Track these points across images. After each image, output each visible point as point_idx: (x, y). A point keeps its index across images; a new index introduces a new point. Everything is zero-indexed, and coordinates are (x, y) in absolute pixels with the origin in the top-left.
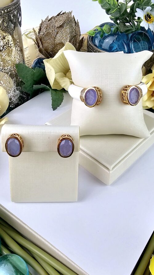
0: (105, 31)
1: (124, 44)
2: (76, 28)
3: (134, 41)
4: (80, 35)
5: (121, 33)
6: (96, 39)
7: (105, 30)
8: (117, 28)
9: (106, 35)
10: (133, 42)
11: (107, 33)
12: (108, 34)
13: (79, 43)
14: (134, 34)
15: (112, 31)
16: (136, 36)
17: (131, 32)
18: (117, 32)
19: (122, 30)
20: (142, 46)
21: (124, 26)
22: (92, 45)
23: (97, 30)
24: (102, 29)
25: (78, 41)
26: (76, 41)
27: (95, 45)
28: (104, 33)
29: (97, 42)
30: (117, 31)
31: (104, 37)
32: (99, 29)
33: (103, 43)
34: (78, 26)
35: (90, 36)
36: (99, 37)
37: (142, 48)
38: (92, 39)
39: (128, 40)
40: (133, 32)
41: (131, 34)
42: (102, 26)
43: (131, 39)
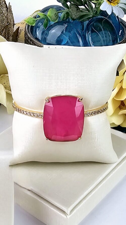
0: (50, 19)
1: (78, 35)
2: (7, 14)
3: (93, 31)
4: (14, 24)
5: (73, 20)
6: (37, 29)
7: (50, 16)
8: (67, 13)
9: (52, 24)
10: (90, 32)
11: (53, 21)
12: (54, 23)
13: (13, 36)
14: (91, 20)
15: (60, 17)
16: (94, 24)
17: (87, 18)
18: (67, 19)
19: (74, 16)
20: (103, 37)
21: (77, 10)
22: (32, 38)
23: (39, 17)
24: (45, 15)
25: (10, 33)
26: (8, 33)
27: (37, 39)
28: (48, 20)
29: (39, 34)
30: (67, 17)
31: (48, 27)
32: (41, 15)
33: (47, 35)
34: (11, 11)
35: (29, 26)
36: (42, 27)
37: (104, 41)
38: (32, 29)
39: (83, 29)
40: (90, 18)
41: (87, 22)
42: (45, 10)
43: (88, 29)
